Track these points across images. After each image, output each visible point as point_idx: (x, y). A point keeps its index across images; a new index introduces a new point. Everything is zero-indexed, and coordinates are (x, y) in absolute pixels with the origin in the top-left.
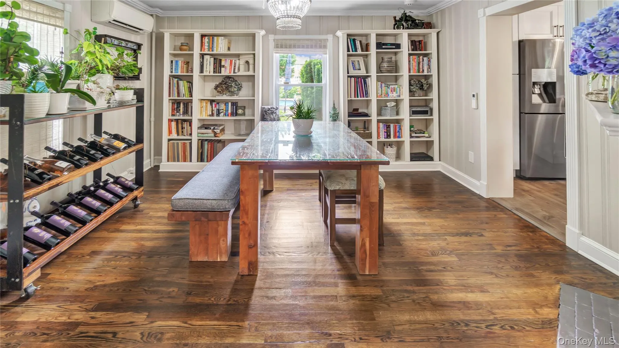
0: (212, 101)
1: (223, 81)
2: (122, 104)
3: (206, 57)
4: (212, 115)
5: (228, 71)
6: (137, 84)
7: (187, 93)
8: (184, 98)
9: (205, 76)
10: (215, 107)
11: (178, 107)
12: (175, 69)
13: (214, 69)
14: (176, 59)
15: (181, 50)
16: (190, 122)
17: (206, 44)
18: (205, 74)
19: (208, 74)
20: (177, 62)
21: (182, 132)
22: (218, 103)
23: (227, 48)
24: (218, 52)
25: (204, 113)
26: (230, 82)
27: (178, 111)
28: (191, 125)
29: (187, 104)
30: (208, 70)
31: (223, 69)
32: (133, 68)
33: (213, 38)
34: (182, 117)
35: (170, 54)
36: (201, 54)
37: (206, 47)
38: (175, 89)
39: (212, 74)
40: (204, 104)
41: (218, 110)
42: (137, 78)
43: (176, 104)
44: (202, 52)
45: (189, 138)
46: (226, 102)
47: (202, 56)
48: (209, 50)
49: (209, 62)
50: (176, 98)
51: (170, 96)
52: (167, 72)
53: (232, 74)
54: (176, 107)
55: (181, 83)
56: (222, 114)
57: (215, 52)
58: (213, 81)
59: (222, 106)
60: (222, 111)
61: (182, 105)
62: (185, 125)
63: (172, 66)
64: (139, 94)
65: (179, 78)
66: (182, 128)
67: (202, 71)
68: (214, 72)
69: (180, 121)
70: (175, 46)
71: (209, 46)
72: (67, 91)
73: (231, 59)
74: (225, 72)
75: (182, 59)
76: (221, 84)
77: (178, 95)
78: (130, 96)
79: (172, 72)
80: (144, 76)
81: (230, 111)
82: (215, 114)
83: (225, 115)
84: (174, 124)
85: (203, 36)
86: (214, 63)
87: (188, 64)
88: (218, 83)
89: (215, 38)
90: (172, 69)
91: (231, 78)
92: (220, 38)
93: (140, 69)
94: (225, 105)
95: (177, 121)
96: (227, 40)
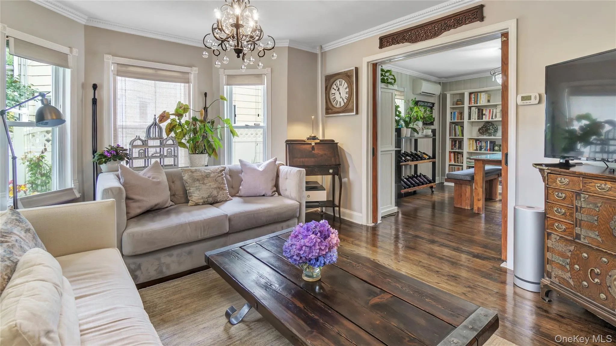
0: (477, 140)
1: (484, 125)
2: (426, 136)
3: (473, 109)
4: (477, 150)
5: (488, 117)
6: (432, 127)
7: (461, 134)
8: (459, 137)
9: (473, 122)
10: (479, 144)
11: (455, 143)
12: (454, 118)
13: (478, 116)
14: (454, 111)
15: (457, 104)
16: (462, 154)
17: (473, 99)
18: (472, 120)
19: (474, 120)
20: (454, 113)
21: (458, 161)
22: (481, 142)
23: (487, 101)
24: (480, 105)
25: (471, 149)
26: (488, 125)
27: (455, 146)
28: (463, 156)
29: (461, 142)
30: (474, 117)
31: (484, 116)
32: (431, 118)
33: (477, 94)
34: (457, 150)
35: (450, 108)
36: (469, 106)
37: (473, 101)
38: (453, 131)
39: (477, 120)
40: (471, 142)
41: (481, 147)
42: (432, 124)
43: (454, 141)
44: (470, 105)
45: (462, 164)
46: (486, 141)
47: (470, 108)
48: (475, 104)
49: (474, 111)
50: (454, 137)
51: (450, 136)
52: (448, 120)
53: (491, 120)
54: (454, 143)
55: (457, 127)
56: (483, 150)
57: (479, 105)
58: (478, 126)
59: (484, 144)
60: (483, 147)
61: (457, 142)
62: (460, 156)
63: (451, 116)
64: (434, 131)
65: (456, 124)
66: (458, 158)
67: (470, 118)
68: (478, 119)
69: (456, 153)
70: (453, 102)
71: (475, 100)
72: (410, 128)
73: (490, 109)
74: (486, 119)
75: (458, 111)
76: (482, 127)
77: (455, 136)
78: (429, 132)
79: (451, 120)
80: (436, 123)
81: (488, 148)
82: (479, 149)
83: (485, 150)
84: (452, 155)
85: (470, 94)
86: (478, 113)
87: (461, 114)
88: (480, 127)
89: (479, 94)
90: (451, 118)
91: (490, 123)
92: (482, 94)
93: (434, 118)
94: (486, 143)
95: (454, 152)
96: (487, 95)
